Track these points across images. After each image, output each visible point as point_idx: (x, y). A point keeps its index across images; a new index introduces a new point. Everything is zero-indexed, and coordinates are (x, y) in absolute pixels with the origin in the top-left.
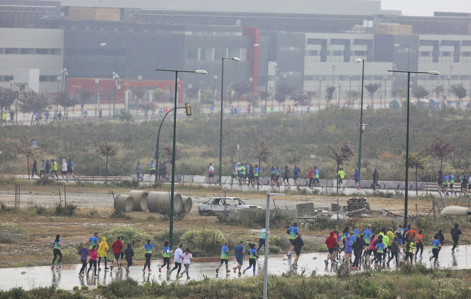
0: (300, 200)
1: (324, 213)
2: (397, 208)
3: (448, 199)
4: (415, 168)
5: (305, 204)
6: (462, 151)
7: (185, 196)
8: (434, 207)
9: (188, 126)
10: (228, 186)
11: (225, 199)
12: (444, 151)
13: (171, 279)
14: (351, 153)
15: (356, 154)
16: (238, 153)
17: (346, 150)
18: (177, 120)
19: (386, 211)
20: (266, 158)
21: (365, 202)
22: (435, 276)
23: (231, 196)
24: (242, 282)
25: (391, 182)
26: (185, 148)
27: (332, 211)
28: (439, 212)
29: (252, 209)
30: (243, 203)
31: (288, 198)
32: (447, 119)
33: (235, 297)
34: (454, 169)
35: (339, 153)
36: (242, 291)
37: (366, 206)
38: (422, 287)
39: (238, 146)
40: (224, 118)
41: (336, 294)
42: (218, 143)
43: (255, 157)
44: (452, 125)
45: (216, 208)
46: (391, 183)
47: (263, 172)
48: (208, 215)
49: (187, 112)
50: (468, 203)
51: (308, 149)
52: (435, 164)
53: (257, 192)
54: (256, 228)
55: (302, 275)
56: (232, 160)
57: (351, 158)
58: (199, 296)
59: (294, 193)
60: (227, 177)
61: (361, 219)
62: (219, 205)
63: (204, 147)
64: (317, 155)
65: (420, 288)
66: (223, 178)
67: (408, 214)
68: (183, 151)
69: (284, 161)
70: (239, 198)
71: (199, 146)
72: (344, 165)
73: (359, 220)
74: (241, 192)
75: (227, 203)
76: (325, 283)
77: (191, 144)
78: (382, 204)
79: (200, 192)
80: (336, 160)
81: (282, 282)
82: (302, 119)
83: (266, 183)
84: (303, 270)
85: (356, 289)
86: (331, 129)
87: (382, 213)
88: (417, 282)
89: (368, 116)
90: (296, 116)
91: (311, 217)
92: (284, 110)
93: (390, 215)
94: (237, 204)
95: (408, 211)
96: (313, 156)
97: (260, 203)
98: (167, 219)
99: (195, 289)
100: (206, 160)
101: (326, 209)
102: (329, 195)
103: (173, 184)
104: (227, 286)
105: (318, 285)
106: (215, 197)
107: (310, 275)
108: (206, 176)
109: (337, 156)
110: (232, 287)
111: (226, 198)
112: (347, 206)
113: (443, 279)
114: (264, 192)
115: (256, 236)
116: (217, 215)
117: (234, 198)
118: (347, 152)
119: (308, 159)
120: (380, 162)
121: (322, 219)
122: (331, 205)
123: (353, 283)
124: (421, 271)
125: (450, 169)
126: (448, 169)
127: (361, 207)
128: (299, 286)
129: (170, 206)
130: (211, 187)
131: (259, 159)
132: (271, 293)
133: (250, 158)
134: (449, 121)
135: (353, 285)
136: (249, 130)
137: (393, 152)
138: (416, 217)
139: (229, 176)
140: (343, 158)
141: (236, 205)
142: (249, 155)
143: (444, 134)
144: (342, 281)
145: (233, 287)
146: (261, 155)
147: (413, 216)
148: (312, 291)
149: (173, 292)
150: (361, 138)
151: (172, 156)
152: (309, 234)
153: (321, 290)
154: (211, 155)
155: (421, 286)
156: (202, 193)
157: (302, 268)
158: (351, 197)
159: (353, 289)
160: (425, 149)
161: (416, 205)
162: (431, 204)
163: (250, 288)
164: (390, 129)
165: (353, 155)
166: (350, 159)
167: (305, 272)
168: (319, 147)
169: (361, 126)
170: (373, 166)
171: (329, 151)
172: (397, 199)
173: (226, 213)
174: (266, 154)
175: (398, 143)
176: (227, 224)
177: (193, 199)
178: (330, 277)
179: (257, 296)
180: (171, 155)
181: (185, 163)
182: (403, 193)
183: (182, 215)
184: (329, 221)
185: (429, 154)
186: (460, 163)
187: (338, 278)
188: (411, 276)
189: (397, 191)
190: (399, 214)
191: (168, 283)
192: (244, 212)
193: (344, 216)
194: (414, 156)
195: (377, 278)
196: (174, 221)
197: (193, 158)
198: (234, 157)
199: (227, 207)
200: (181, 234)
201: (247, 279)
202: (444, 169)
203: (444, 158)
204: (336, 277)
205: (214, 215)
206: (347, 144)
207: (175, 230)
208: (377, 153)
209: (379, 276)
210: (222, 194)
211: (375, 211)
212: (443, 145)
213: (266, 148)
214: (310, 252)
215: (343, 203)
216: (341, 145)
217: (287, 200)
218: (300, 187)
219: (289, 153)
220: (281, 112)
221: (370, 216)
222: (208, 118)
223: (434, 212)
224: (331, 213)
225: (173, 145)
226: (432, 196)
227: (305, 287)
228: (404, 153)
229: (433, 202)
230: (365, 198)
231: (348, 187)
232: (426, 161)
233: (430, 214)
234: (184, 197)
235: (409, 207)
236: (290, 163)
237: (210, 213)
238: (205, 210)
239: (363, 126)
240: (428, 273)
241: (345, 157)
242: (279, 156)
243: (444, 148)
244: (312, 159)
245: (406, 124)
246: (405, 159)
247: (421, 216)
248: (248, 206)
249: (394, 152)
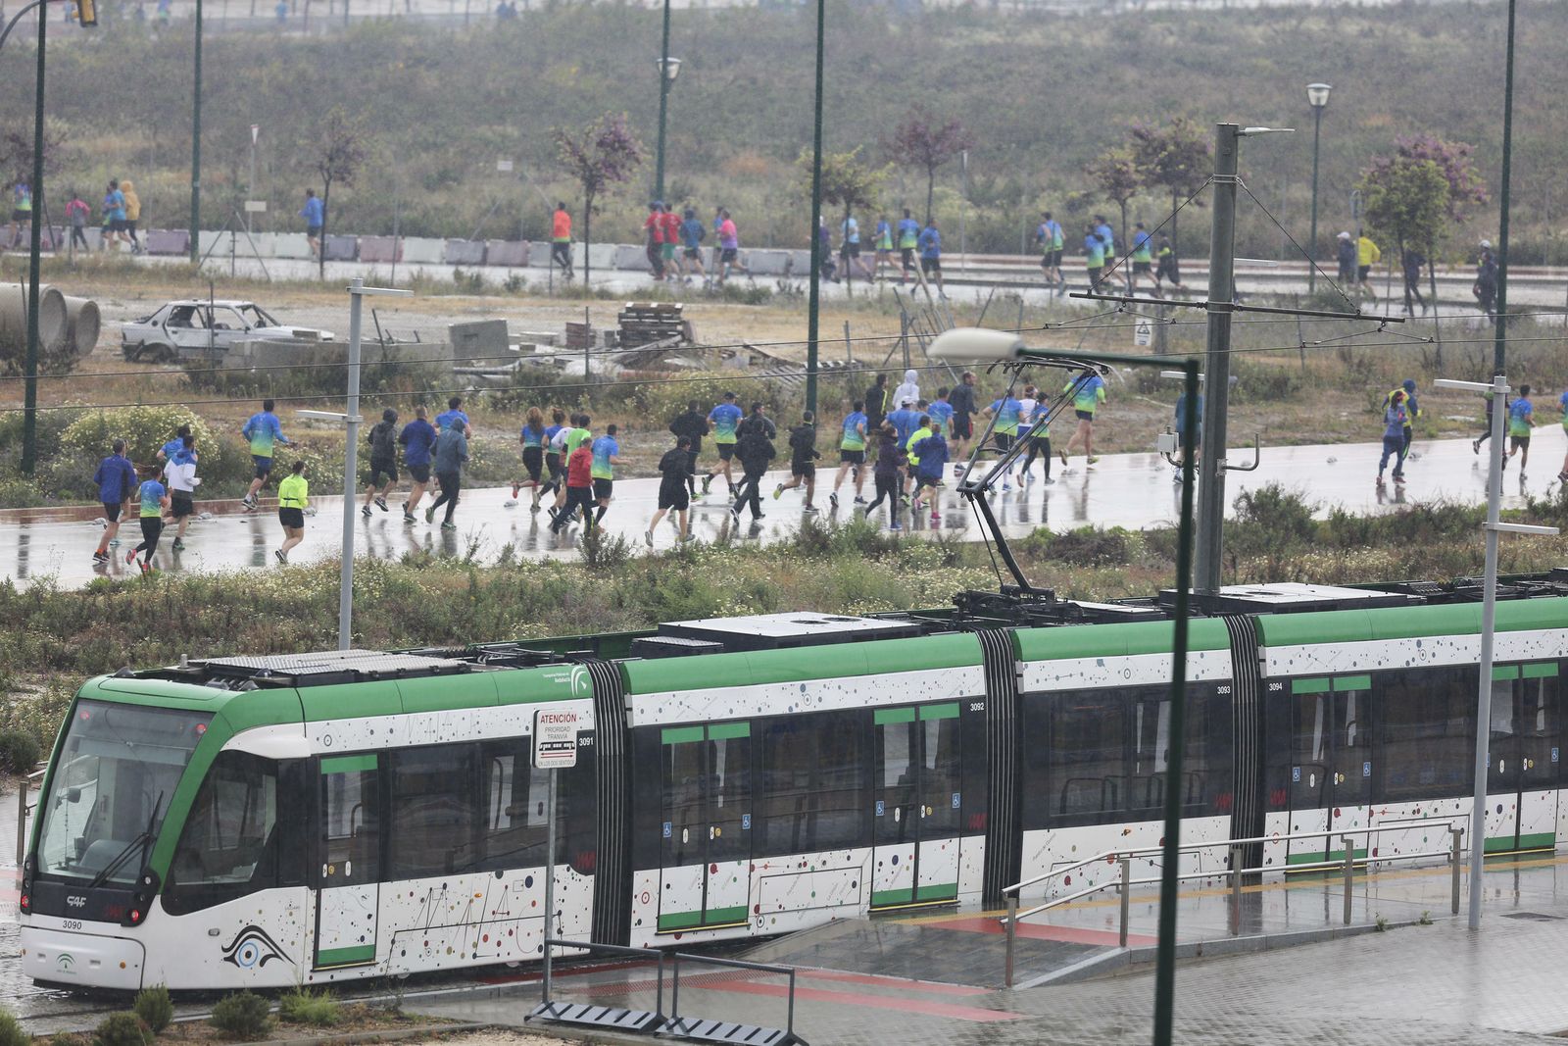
0: (464, 312)
1: (542, 356)
2: (783, 336)
3: (952, 309)
4: (843, 205)
5: (475, 325)
6: (999, 149)
7: (78, 296)
8: (904, 333)
9: (87, 61)
10: (223, 266)
11: (212, 306)
12: (938, 148)
13: (29, 573)
14: (631, 155)
15: (648, 158)
16: (253, 152)
17: (614, 144)
18: (48, 40)
19: (746, 347)
20: (349, 173)
21: (679, 318)
22: (908, 562)
23: (229, 299)
24: (268, 585)
25: (765, 251)
26: (74, 137)
27: (567, 347)
28: (920, 351)
29: (301, 341)
30: (272, 320)
31: (423, 303)
32: (950, 43)
33: (244, 632)
34: (972, 208)
35: (592, 154)
36: (270, 613)
37: (680, 333)
38: (864, 599)
39: (255, 131)
40: (206, 37)
41: (581, 622)
42: (188, 119)
43: (312, 166)
44: (967, 63)
45: (181, 338)
46: (763, 255)
47: (337, 219)
48: (153, 362)
49: (81, 14)
50: (1016, 321)
51: (487, 143)
52: (911, 191)
53: (319, 284)
54: (314, 403)
55: (467, 561)
56: (232, 176)
57: (630, 170)
58: (125, 629)
59: (440, 289)
60: (218, 233)
61: (664, 374)
62: (191, 326)
63: (140, 132)
64: (518, 159)
65: (858, 603)
66: (205, 238)
67: (819, 357)
68: (70, 145)
69: (407, 180)
70: (258, 305)
71: (122, 131)
72: (608, 194)
73: (659, 376)
74: (264, 284)
75: (217, 322)
76: (545, 587)
77: (97, 125)
78: (733, 323)
79: (129, 283)
80: (583, 178)
81: (403, 584)
82: (468, 39)
83: (350, 254)
84: (472, 544)
85: (646, 604)
86: (566, 75)
87: (732, 355)
88: (847, 582)
89: (689, 32)
90: (449, 30)
91: (499, 369)
92: (408, 10)
93: (761, 360)
94: (251, 325)
95: (821, 348)
96: (504, 165)
97: (328, 323)
98: (17, 374)
99: (110, 606)
100: (147, 178)
101: (550, 341)
102: (559, 296)
103: (35, 259)
104: (218, 597)
105: (522, 592)
106: (176, 299)
107: (494, 560)
108: (148, 232)
109: (586, 164)
110: (233, 600)
111: (216, 302)
112: (619, 333)
113: (933, 572)
114: (343, 286)
115: (314, 432)
116: (185, 361)
117: (240, 303)
118: (615, 150)
119: (489, 176)
120: (726, 189)
121: (534, 374)
122: (564, 327)
123: (636, 586)
124: (860, 548)
125: (960, 208)
126: (952, 207)
127: (663, 335)
128: (457, 596)
129: (25, 328)
130: (164, 268)
131: (326, 175)
132: (366, 619)
133: (295, 171)
134: (957, 48)
135: (635, 592)
136: (290, 79)
137: (769, 151)
138: (845, 368)
139: (227, 229)
140: (603, 171)
141: (248, 329)
142: (293, 161)
143: (939, 90)
144: (601, 581)
145: (238, 599)
146: (331, 159)
147: (836, 363)
148: (501, 614)
149: (37, 616)
150: (663, 100)
151: (31, 161)
152: (491, 426)
153: (529, 611)
154: (163, 159)
155: (860, 596)
156: (135, 287)
157: (469, 538)
158: (632, 300)
159: (638, 607)
160: (875, 141)
161: (847, 327)
162: (895, 324)
163: (296, 604)
164: (761, 76)
165: (637, 161)
166: (628, 173)
167: (478, 551)
168: (524, 136)
169: (666, 64)
170: (703, 198)
171: (559, 147)
172: (783, 306)
173: (214, 354)
174: (349, 157)
175: (786, 120)
176: (219, 391)
177: (103, 306)
178: (562, 565)
179: (320, 631)
180: (26, 159)
181: (76, 187)
182: (802, 288)
183: (66, 361)
184: (558, 380)
185: (891, 159)
186: (990, 187)
187: (588, 569)
188: (830, 563)
189: (783, 280)
190: (789, 359)
191: (21, 587)
192: (277, 349)
193: (610, 365)
194: (839, 166)
195: (717, 571)
196: (39, 381)
197: (101, 169)
198: (241, 168)
199: (217, 334)
200: (62, 425)
201: (285, 572)
202: (937, 210)
203: (938, 169)
204: (580, 566)
205: (175, 362)
206: (618, 126)
207: (43, 412)
208: (718, 153)
209: (723, 563)
210: (200, 291)
211: (709, 347)
212: (935, 128)
213: (349, 136)
214: (495, 483)
215: (605, 321)
216: (597, 129)
217: (417, 311)
218: (463, 269)
219: (423, 155)
220: (399, 16)
221: (693, 364)
222: (154, 37)
223: (906, 350)
224: (562, 353)
225: (34, 126)
226: (898, 300)
227: (478, 600)
228: (806, 154)
229: (904, 317)
230: (678, 306)
231: (620, 269)
232: (881, 182)
233: (893, 356)
234: (74, 301)
235: (822, 334)
236: (428, 187)
237: (162, 354)
238: (142, 342)
239: (672, 63)
240: (886, 551)
241: (612, 166)
242: (390, 164)
243: (938, 139)
244: (502, 174)
245: (814, 59)
246: (812, 175)
247: (864, 364)
248: (286, 331)
249: (774, 153)
